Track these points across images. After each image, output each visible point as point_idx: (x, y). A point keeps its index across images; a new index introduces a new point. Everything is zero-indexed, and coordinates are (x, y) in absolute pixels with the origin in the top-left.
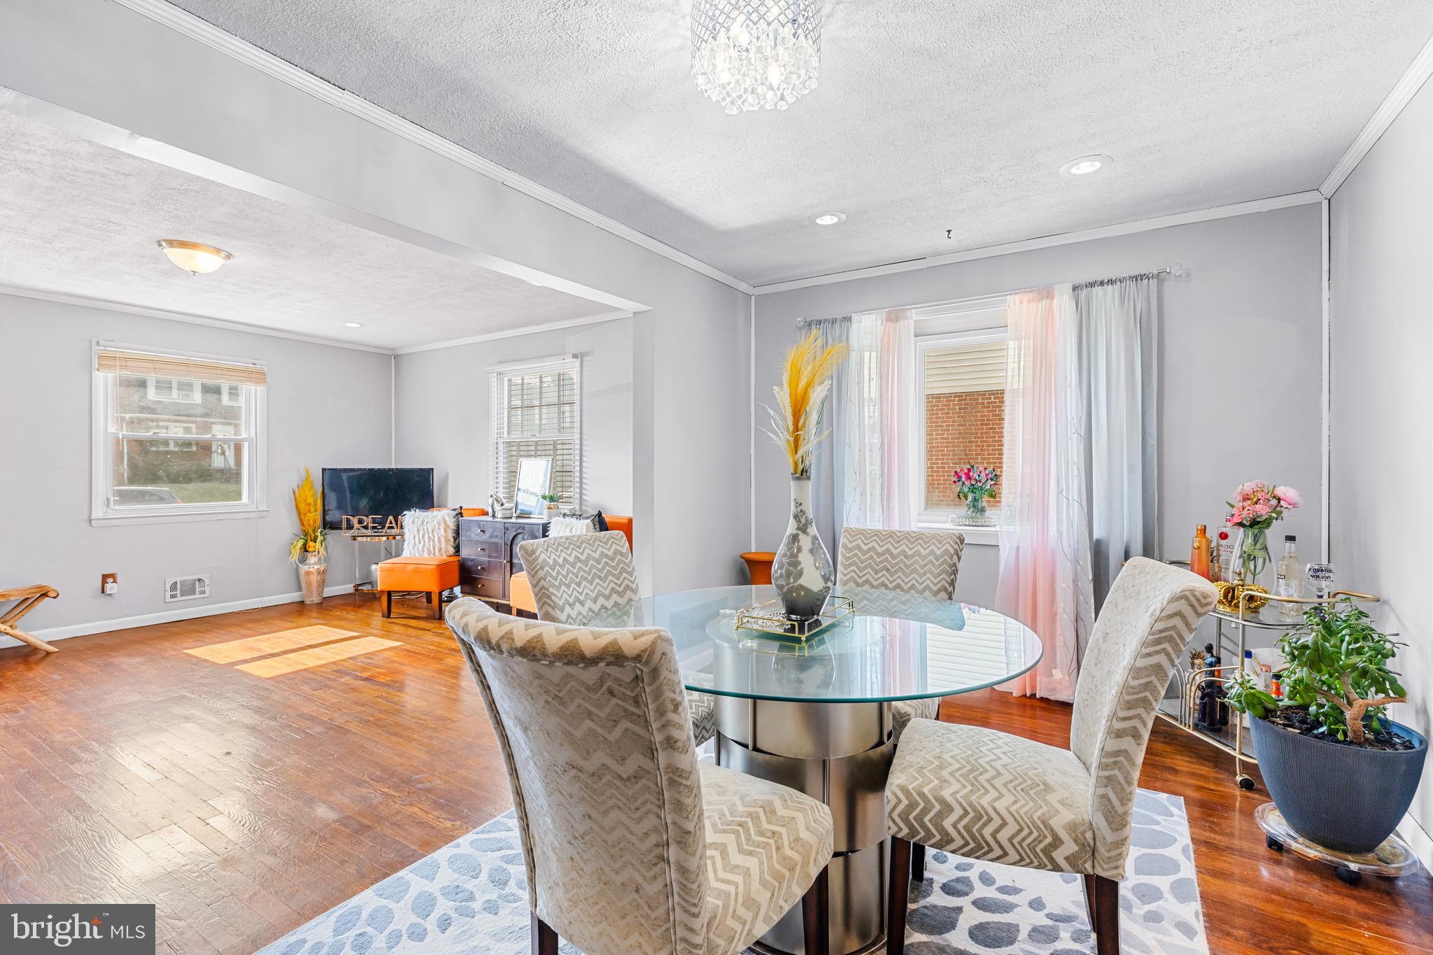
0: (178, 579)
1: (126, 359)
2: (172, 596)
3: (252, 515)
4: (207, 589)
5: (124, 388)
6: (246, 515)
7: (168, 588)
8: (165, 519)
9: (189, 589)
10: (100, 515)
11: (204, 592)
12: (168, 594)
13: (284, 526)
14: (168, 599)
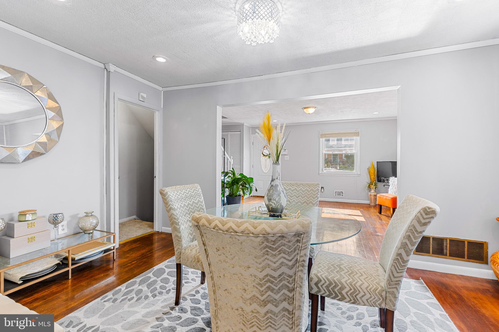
0: (337, 191)
1: (325, 135)
2: (335, 195)
3: (355, 175)
4: (344, 195)
5: (327, 142)
6: (354, 175)
7: (335, 193)
8: (333, 175)
9: (340, 194)
10: (321, 173)
11: (343, 195)
12: (335, 194)
13: (366, 179)
14: (334, 196)
